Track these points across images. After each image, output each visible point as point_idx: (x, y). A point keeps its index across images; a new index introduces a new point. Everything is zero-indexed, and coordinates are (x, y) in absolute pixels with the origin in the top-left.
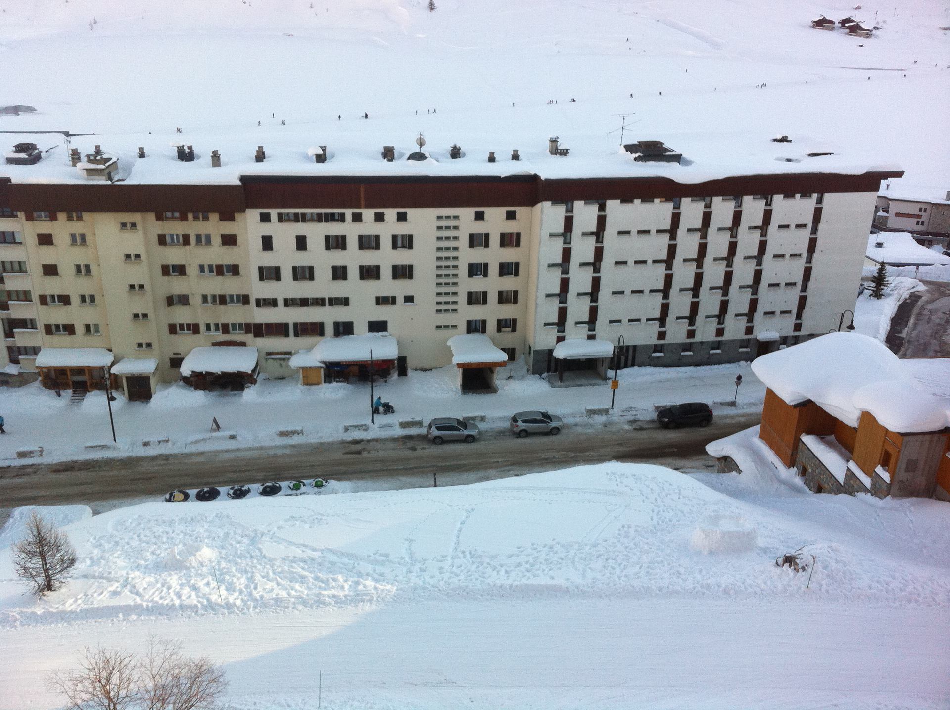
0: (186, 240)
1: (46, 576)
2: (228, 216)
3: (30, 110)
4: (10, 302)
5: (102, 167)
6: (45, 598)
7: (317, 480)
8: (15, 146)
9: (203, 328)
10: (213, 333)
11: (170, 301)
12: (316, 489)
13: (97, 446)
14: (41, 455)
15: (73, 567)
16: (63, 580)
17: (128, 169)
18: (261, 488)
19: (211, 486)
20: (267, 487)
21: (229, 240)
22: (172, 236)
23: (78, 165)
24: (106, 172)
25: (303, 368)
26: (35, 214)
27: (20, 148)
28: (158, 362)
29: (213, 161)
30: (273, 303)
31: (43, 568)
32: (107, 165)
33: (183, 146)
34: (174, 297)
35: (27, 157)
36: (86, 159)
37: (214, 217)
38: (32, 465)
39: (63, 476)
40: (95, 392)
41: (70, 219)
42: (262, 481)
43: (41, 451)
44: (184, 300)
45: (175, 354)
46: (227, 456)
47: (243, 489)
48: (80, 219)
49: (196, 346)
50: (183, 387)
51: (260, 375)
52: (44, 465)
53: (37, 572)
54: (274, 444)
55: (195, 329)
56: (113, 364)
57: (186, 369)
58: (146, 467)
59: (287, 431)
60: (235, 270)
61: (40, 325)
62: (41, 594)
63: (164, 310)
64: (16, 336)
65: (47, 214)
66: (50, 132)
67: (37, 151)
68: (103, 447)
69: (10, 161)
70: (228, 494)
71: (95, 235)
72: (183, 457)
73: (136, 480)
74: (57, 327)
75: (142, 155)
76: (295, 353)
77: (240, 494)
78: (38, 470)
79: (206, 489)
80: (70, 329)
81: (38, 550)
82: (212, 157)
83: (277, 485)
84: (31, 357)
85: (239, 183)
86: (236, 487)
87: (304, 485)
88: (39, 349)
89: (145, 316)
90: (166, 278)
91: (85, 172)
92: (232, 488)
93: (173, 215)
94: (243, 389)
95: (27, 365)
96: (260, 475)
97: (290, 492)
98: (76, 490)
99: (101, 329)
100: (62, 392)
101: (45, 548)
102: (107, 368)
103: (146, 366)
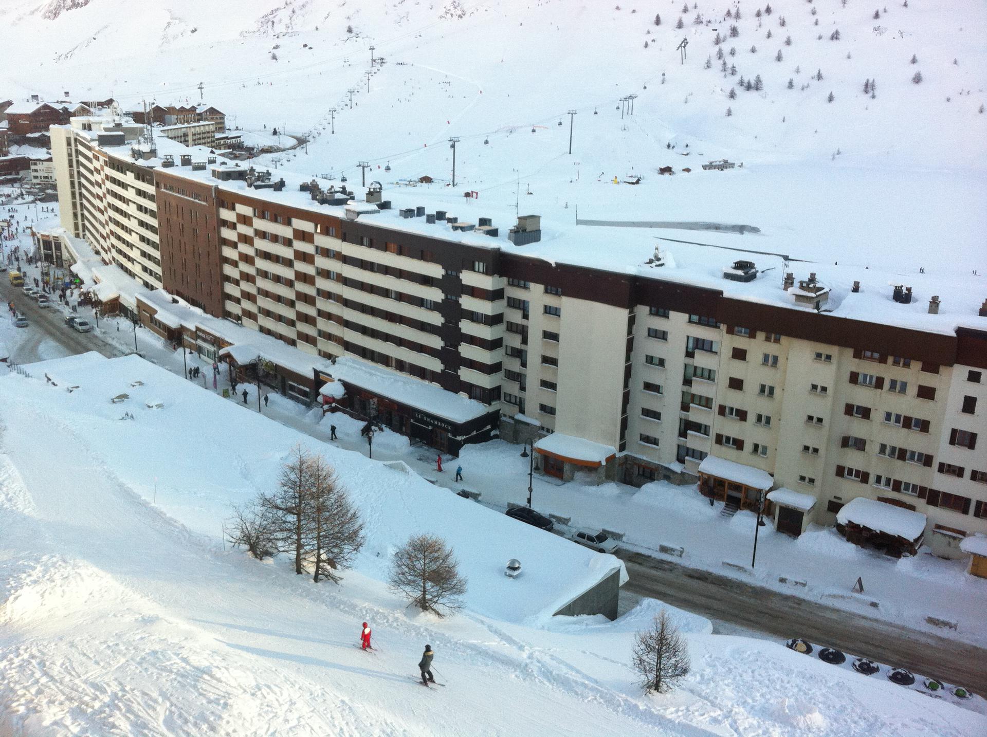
0: (879, 383)
1: (657, 675)
2: (931, 367)
3: (755, 230)
4: (691, 405)
5: (813, 295)
6: (650, 695)
7: (960, 688)
8: (735, 263)
9: (872, 479)
10: (882, 486)
11: (846, 442)
12: (956, 698)
13: (734, 566)
14: (681, 556)
15: (683, 677)
16: (671, 686)
17: (838, 301)
18: (892, 672)
19: (837, 649)
20: (898, 673)
21: (927, 393)
22: (865, 376)
23: (790, 289)
24: (815, 301)
25: (975, 555)
26: (736, 329)
27: (740, 265)
28: (816, 500)
29: (931, 306)
30: (958, 472)
31: (657, 666)
32: (818, 293)
33: (902, 286)
34: (851, 439)
35: (743, 274)
36: (799, 285)
37: (916, 366)
38: (671, 563)
39: (695, 584)
40: (746, 512)
41: (768, 339)
42: (895, 665)
43: (682, 552)
44: (860, 444)
45: (835, 497)
46: (863, 623)
47: (871, 665)
48: (777, 341)
49: (861, 496)
50: (835, 534)
51: (922, 548)
52: (681, 567)
53: (650, 668)
54: (918, 629)
55: (864, 477)
56: (771, 490)
57: (843, 517)
58: (775, 604)
59: (938, 620)
60: (924, 426)
61: (713, 433)
62: (648, 690)
63: (836, 449)
64: (689, 437)
65: (748, 331)
66: (771, 254)
67: (753, 270)
68: (740, 568)
69: (727, 276)
70: (854, 664)
71: (787, 359)
72: (818, 607)
73: (763, 613)
74: (728, 439)
75: (856, 289)
76: (969, 535)
77: (866, 669)
78: (674, 568)
79: (831, 650)
80: (739, 444)
81: (657, 647)
82: (930, 302)
83: (911, 676)
84: (697, 461)
85: (954, 335)
86: (864, 661)
87: (943, 688)
88: (706, 455)
89: (816, 450)
90: (848, 417)
91: (794, 297)
92: (859, 660)
93: (872, 354)
94: (899, 557)
95: (690, 467)
96: (895, 658)
97: (924, 689)
98: (703, 601)
99: (768, 452)
100: (715, 502)
101: (664, 648)
102: (764, 492)
103: (803, 501)
